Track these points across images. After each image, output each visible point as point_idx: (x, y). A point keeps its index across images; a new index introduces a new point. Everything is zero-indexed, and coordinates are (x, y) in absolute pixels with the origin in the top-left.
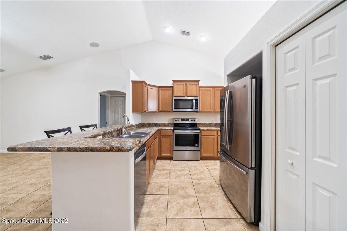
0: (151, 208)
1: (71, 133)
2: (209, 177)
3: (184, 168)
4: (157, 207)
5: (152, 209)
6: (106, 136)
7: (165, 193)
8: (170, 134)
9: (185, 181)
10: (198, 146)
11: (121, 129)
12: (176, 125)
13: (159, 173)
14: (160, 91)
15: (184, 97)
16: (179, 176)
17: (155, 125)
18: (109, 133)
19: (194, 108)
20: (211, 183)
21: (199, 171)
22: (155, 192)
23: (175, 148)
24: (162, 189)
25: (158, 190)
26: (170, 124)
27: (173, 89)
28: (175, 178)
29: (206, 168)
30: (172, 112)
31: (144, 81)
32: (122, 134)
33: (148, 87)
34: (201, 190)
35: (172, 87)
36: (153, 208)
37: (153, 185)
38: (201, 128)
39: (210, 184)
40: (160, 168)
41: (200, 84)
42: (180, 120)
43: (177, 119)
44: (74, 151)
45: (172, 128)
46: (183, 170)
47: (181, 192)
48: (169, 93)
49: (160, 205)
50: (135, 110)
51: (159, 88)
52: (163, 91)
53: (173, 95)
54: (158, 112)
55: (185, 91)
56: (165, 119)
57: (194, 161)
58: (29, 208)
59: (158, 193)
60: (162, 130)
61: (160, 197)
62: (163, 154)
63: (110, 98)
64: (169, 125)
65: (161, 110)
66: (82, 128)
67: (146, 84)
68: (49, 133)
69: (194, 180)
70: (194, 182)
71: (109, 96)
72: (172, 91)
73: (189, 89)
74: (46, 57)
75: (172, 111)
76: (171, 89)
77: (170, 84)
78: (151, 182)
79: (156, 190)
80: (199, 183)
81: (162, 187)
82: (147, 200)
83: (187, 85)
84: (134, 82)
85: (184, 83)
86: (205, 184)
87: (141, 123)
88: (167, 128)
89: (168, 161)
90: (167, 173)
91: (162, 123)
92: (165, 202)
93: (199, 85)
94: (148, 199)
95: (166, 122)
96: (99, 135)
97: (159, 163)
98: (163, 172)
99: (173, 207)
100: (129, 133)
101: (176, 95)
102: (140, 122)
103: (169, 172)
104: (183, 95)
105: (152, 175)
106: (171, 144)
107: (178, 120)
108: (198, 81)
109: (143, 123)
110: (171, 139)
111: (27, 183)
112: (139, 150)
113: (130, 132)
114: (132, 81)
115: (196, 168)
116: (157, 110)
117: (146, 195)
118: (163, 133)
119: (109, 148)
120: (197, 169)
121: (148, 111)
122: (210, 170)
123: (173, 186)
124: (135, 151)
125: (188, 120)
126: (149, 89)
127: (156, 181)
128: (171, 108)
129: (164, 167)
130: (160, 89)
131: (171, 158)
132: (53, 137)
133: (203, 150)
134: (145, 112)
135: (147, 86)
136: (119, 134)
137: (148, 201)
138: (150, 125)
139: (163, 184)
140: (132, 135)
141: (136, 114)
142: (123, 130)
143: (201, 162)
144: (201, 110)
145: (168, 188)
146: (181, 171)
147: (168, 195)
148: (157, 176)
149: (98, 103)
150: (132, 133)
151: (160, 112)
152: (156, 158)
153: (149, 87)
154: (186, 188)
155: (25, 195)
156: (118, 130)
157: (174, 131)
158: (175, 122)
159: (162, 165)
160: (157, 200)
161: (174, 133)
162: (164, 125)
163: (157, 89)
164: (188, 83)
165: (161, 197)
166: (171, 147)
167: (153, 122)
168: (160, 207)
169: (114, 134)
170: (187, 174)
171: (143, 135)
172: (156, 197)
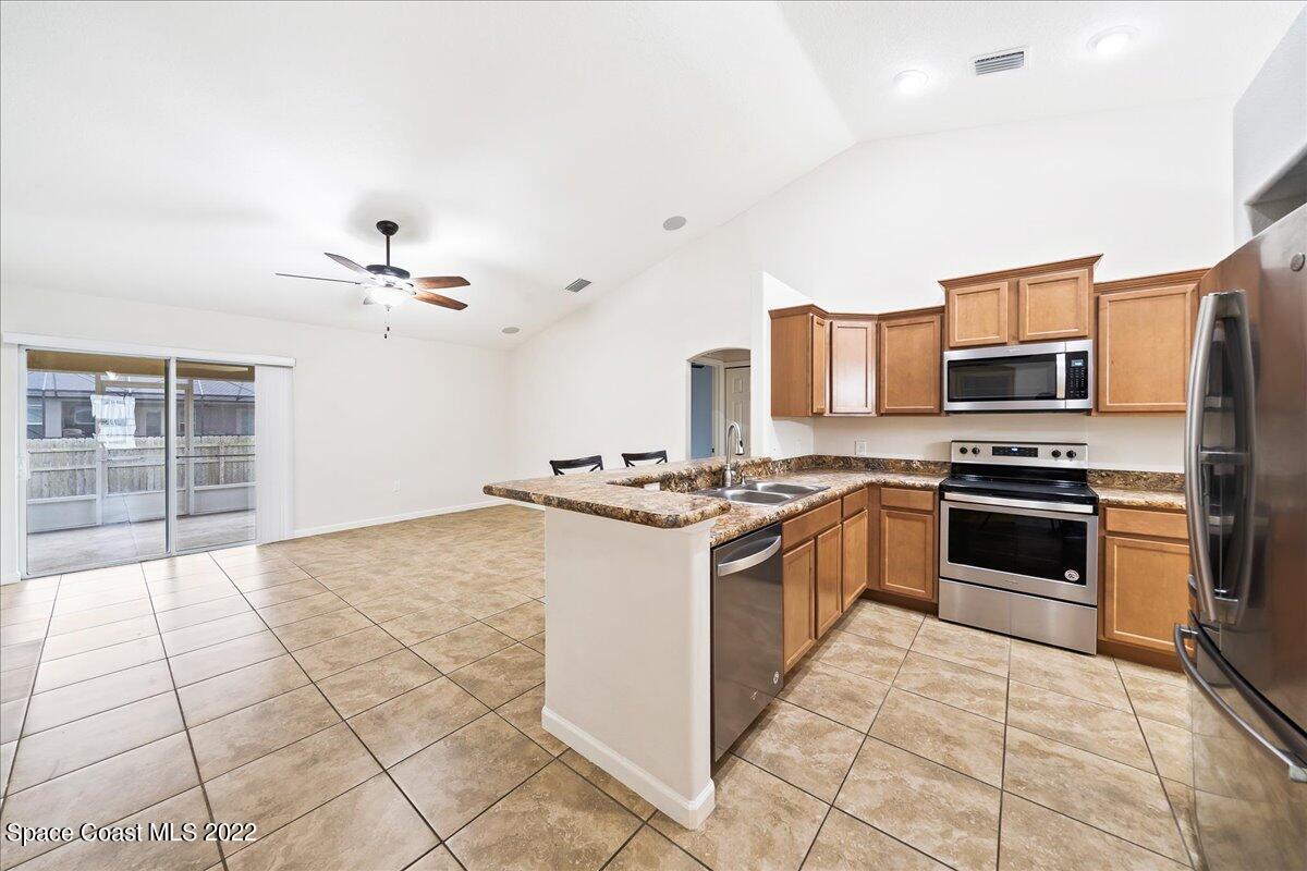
0: (786, 747)
1: (602, 469)
2: (1126, 747)
3: (980, 665)
4: (810, 754)
5: (787, 753)
6: (673, 485)
7: (855, 723)
8: (924, 508)
9: (965, 715)
10: (1082, 581)
11: (722, 471)
12: (958, 471)
13: (855, 647)
14: (886, 331)
15: (1004, 344)
16: (945, 688)
17: (867, 466)
18: (682, 478)
19: (1061, 393)
20: (1119, 777)
21: (1064, 701)
22: (818, 706)
23: (947, 567)
24: (848, 704)
25: (832, 704)
26: (936, 464)
27: (942, 319)
28: (923, 689)
29: (1121, 703)
30: (938, 414)
31: (813, 305)
32: (724, 485)
33: (831, 323)
34: (1041, 782)
35: (941, 311)
36: (794, 751)
37: (821, 682)
38: (1103, 495)
39: (1113, 782)
40: (867, 633)
41: (1102, 274)
42: (987, 450)
43: (970, 447)
44: (569, 508)
45: (936, 482)
46: (975, 671)
47: (927, 748)
48: (926, 334)
49: (822, 752)
50: (780, 410)
51: (879, 319)
52: (895, 332)
53: (943, 343)
54: (874, 414)
55: (1005, 317)
56: (915, 444)
57: (1055, 650)
58: (529, 627)
59: (829, 713)
60: (886, 485)
61: (831, 729)
62: (892, 585)
63: (722, 371)
64: (927, 467)
65: (886, 406)
66: (628, 458)
67: (824, 314)
68: (558, 466)
69: (1021, 727)
70: (1015, 735)
71: (720, 365)
72: (937, 324)
73: (1027, 306)
74: (579, 285)
75: (940, 411)
76: (936, 318)
77: (937, 298)
78: (818, 670)
79: (826, 702)
80: (1041, 748)
81: (850, 697)
82: (781, 718)
83: (1016, 290)
84: (778, 316)
85: (1004, 285)
86: (1079, 765)
87: (810, 457)
88: (909, 480)
89: (916, 618)
90: (891, 661)
91: (899, 461)
92: (845, 752)
93: (1096, 280)
94: (786, 716)
95: (917, 456)
96: (650, 481)
97: (870, 613)
98: (873, 650)
99: (871, 783)
100: (752, 486)
101: (957, 339)
102: (811, 452)
103: (901, 656)
104: (994, 338)
105: (828, 647)
106: (930, 549)
107: (975, 451)
108: (1089, 262)
109: (820, 457)
110: (930, 525)
111: (537, 577)
112: (738, 538)
113: (755, 483)
114: (770, 312)
115: (1057, 682)
116: (871, 408)
117: (783, 704)
118: (890, 497)
119: (628, 512)
120: (1059, 691)
121: (831, 412)
122: (1150, 716)
123: (899, 714)
124: (723, 537)
125: (1033, 453)
126: (834, 330)
127: (835, 670)
128: (934, 399)
129: (887, 635)
130: (884, 324)
131: (930, 609)
132: (562, 473)
133: (1114, 607)
134: (820, 414)
135: (827, 322)
136: (716, 485)
137: (786, 722)
138: (846, 464)
139: (859, 692)
140: (760, 490)
141: (788, 425)
142: (729, 474)
143: (1104, 664)
144: (1107, 402)
145: (873, 713)
146: (960, 669)
147: (867, 735)
148: (848, 657)
149: (687, 391)
150: (760, 486)
151: (882, 415)
152: (858, 591)
153: (836, 323)
154: (961, 744)
155: (529, 600)
156: (714, 473)
157: (942, 497)
158: (957, 458)
159: (881, 623)
160: (817, 734)
161: (945, 507)
162: (908, 467)
163: (871, 325)
164: (1024, 281)
165: (836, 729)
166: (930, 562)
167: (861, 454)
168: (820, 759)
169: (700, 482)
170: (993, 693)
171: (787, 496)
172: (816, 723)
